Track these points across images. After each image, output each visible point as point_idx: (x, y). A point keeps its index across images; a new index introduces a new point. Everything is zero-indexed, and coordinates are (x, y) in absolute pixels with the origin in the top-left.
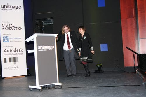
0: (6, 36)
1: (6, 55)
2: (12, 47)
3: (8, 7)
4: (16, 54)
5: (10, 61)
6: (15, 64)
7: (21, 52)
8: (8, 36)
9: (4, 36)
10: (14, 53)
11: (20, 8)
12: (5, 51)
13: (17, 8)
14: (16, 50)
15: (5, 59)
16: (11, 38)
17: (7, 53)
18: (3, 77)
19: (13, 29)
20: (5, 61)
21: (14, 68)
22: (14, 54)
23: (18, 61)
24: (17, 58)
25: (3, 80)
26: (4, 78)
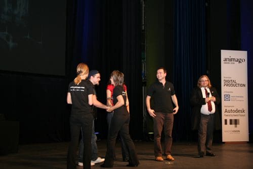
0: (227, 94)
1: (227, 116)
2: (233, 106)
3: (231, 60)
4: (238, 115)
5: (231, 123)
6: (236, 127)
7: (243, 114)
8: (229, 94)
9: (225, 93)
10: (235, 114)
11: (243, 60)
12: (226, 111)
13: (239, 61)
14: (237, 111)
15: (226, 121)
16: (232, 97)
17: (228, 114)
18: (223, 141)
19: (235, 86)
20: (226, 123)
21: (235, 131)
22: (236, 116)
23: (239, 124)
24: (239, 120)
25: (224, 144)
26: (224, 143)
